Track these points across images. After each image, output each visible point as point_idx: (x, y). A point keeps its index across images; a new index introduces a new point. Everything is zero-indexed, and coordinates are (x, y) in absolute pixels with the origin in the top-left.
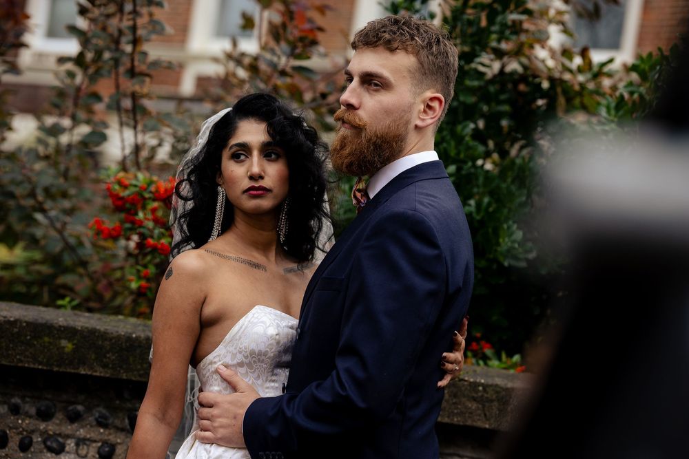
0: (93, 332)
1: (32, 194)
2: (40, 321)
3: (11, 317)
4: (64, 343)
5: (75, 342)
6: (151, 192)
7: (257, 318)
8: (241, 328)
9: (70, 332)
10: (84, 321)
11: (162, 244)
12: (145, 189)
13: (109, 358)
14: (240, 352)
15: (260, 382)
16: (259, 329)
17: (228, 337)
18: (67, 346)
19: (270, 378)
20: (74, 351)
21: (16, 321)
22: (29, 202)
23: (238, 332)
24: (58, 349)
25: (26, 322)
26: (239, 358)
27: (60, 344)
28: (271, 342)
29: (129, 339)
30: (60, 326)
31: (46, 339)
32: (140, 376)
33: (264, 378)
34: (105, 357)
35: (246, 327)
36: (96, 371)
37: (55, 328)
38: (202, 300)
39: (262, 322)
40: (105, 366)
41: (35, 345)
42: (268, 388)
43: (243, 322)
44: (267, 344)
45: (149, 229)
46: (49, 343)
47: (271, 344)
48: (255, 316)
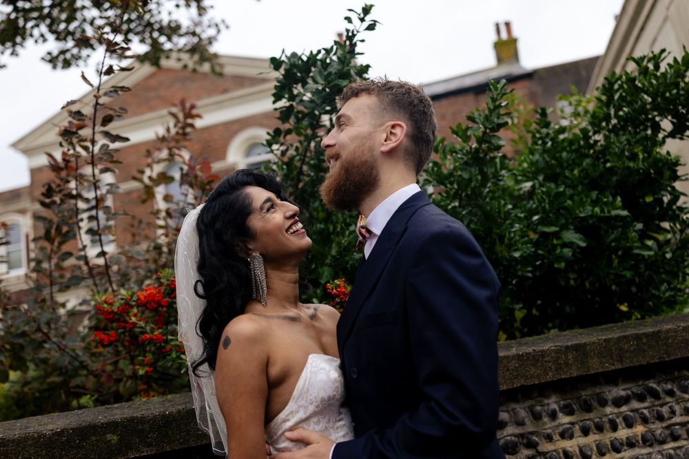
0: (132, 420)
1: (39, 330)
2: (84, 424)
3: (57, 429)
4: (109, 437)
5: (119, 433)
6: (134, 301)
7: (316, 367)
8: (306, 380)
9: (112, 426)
10: (119, 412)
11: (156, 335)
12: (130, 300)
13: (151, 437)
14: (311, 404)
15: (331, 424)
16: (322, 376)
17: (295, 393)
18: (113, 438)
19: (338, 419)
20: (120, 441)
21: (63, 431)
22: (39, 336)
23: (305, 384)
24: (105, 443)
25: (71, 429)
26: (311, 409)
27: (106, 438)
28: (336, 385)
29: (164, 416)
30: (103, 424)
31: (93, 438)
32: (181, 444)
33: (334, 420)
34: (147, 437)
35: (310, 378)
36: (143, 452)
37: (98, 427)
38: (266, 361)
39: (322, 369)
40: (149, 445)
41: (84, 446)
42: (338, 428)
43: (305, 375)
44: (333, 388)
45: (142, 327)
46: (96, 440)
47: (337, 387)
48: (314, 365)
